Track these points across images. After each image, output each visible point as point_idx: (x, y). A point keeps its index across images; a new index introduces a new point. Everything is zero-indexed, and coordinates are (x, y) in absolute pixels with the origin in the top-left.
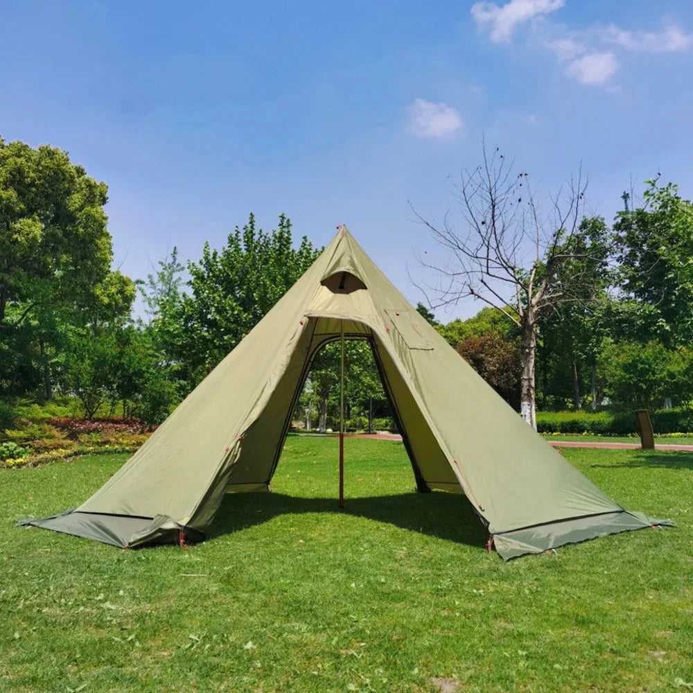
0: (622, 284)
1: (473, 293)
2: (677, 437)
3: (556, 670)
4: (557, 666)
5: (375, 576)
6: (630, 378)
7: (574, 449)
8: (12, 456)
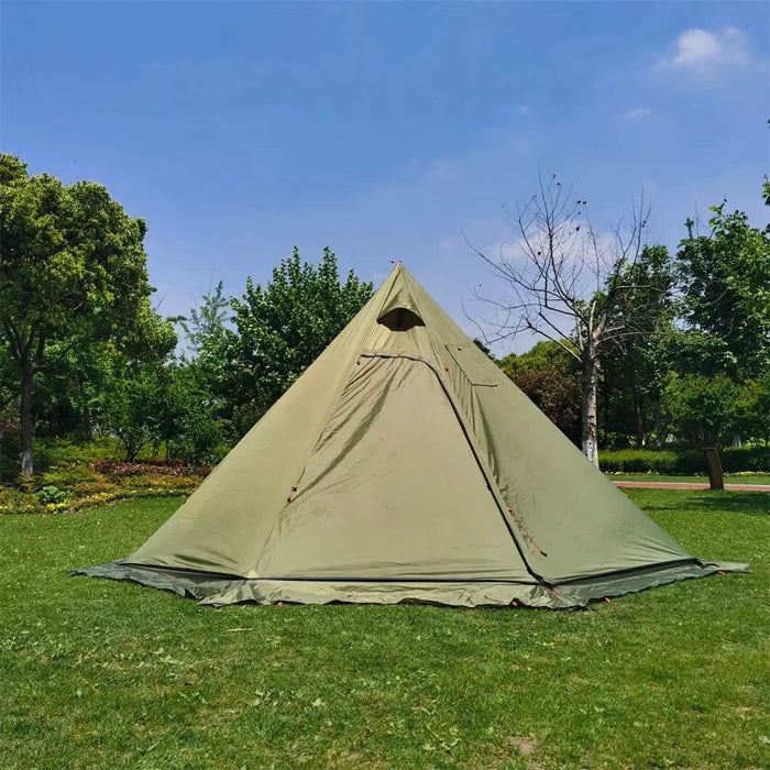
0: (687, 315)
1: (530, 327)
2: (748, 476)
3: (636, 728)
4: (636, 724)
5: (441, 628)
6: (696, 414)
7: (639, 490)
8: (53, 501)
